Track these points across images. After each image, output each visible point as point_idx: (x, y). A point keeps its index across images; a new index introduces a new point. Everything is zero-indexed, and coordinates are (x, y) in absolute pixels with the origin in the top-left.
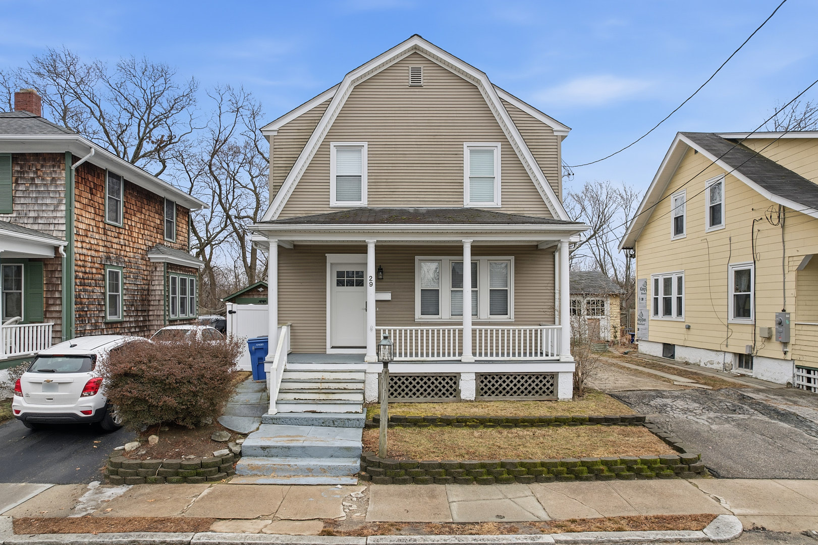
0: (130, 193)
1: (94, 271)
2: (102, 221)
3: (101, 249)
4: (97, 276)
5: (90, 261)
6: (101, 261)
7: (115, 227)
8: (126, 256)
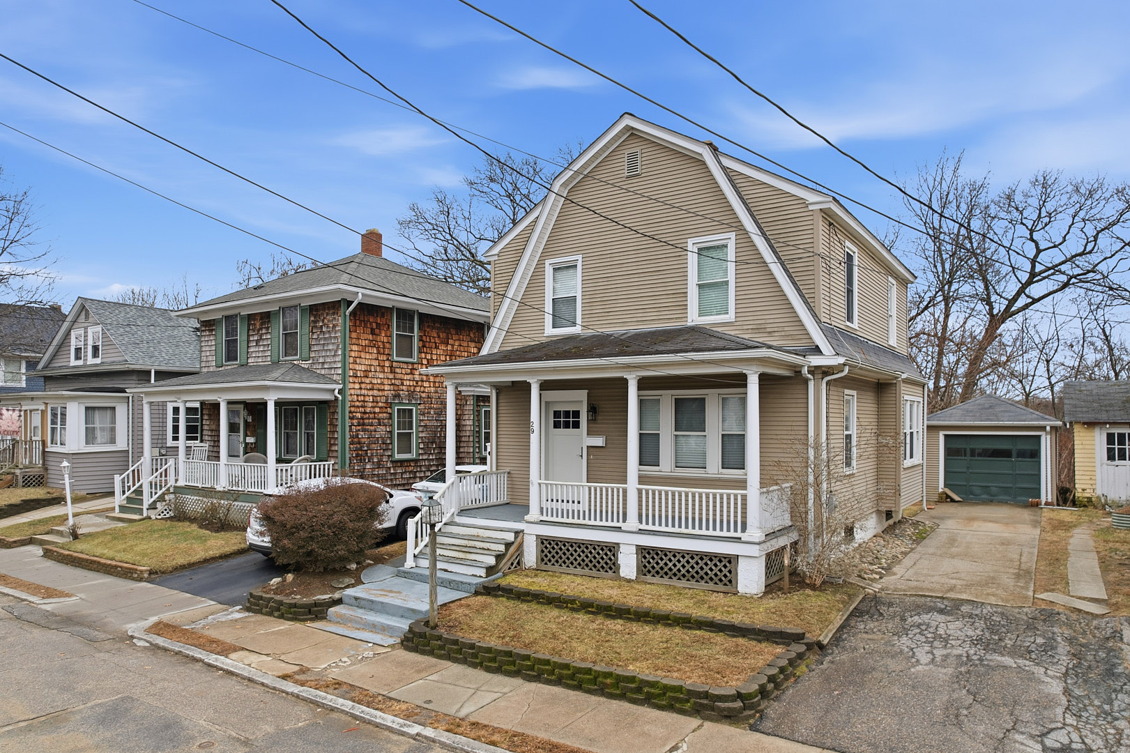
0: (428, 327)
1: (377, 410)
2: (388, 359)
3: (387, 388)
4: (381, 415)
5: (371, 400)
6: (387, 400)
7: (407, 363)
8: (423, 392)
